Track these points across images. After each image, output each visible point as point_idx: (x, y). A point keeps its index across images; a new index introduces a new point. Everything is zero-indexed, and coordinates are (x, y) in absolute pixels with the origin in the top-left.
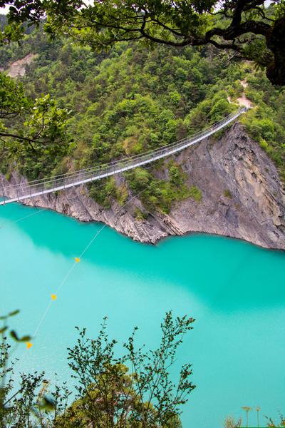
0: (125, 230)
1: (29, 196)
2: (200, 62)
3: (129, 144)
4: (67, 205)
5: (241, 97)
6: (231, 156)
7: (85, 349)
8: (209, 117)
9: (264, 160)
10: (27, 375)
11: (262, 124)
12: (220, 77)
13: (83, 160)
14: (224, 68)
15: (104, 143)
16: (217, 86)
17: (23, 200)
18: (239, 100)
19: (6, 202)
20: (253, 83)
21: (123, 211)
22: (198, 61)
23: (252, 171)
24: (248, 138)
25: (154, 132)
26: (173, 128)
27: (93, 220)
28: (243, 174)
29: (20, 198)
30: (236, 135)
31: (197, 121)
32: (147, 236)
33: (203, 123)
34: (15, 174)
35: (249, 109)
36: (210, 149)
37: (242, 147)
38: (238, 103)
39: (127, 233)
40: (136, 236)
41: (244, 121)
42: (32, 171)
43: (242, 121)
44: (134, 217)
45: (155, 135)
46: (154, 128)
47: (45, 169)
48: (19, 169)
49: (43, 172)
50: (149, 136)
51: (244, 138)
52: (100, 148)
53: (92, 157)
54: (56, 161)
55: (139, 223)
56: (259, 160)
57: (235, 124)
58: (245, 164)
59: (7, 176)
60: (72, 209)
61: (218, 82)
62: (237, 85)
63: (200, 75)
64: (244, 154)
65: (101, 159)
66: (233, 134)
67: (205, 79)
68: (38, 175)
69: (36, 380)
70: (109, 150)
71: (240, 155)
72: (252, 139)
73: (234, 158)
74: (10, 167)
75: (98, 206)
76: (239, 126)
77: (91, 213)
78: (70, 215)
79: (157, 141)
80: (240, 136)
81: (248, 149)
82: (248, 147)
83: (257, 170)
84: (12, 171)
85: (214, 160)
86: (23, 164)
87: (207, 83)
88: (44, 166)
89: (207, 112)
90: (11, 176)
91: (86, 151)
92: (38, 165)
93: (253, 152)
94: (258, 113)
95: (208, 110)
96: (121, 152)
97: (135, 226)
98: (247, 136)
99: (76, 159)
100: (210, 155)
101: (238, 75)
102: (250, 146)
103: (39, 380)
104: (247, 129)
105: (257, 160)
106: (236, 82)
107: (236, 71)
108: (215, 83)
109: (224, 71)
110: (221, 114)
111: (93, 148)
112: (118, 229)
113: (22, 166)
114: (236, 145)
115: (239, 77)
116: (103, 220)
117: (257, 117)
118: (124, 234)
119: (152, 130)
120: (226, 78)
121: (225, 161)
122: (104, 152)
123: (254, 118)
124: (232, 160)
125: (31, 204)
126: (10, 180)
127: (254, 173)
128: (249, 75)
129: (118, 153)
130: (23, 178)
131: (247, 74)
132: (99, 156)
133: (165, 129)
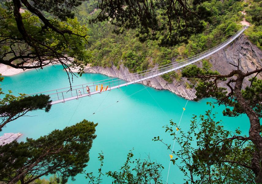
0: (180, 94)
2: (217, 3)
3: (181, 49)
4: (149, 81)
5: (243, 21)
6: (238, 54)
8: (225, 33)
9: (260, 55)
11: (258, 34)
12: (228, 10)
13: (157, 58)
14: (231, 6)
15: (168, 50)
16: (227, 16)
18: (242, 22)
20: (249, 12)
21: (179, 84)
22: (215, 3)
23: (251, 62)
24: (250, 43)
25: (194, 43)
26: (204, 40)
27: (163, 89)
28: (246, 63)
30: (242, 42)
31: (218, 35)
32: (193, 97)
33: (221, 36)
34: (122, 66)
35: (249, 27)
36: (226, 50)
37: (246, 48)
38: (241, 24)
39: (182, 95)
40: (187, 97)
41: (247, 33)
42: (131, 64)
43: (246, 34)
44: (185, 87)
45: (195, 45)
46: (194, 41)
47: (137, 64)
48: (124, 63)
49: (136, 65)
50: (192, 45)
51: (247, 43)
52: (166, 52)
53: (162, 57)
54: (143, 59)
55: (188, 90)
56: (257, 54)
57: (241, 36)
58: (247, 58)
59: (117, 67)
60: (152, 83)
61: (228, 14)
62: (240, 14)
63: (217, 10)
64: (247, 52)
65: (167, 58)
66: (240, 41)
67: (220, 12)
68: (133, 66)
70: (171, 53)
71: (244, 53)
72: (252, 43)
73: (241, 55)
74: (119, 63)
75: (165, 82)
76: (244, 37)
77: (162, 85)
78: (151, 86)
79: (196, 47)
80: (245, 42)
81: (250, 49)
82: (250, 48)
83: (254, 61)
84: (120, 65)
85: (227, 56)
86: (126, 61)
87: (221, 15)
88: (137, 62)
89: (224, 30)
90: (120, 67)
91: (159, 54)
92: (133, 61)
93: (253, 50)
94: (254, 29)
95: (223, 29)
96: (177, 54)
97: (186, 91)
98: (249, 42)
99: (153, 58)
100: (225, 54)
101: (239, 8)
102: (251, 47)
104: (249, 38)
105: (256, 55)
106: (239, 12)
107: (238, 6)
108: (225, 14)
109: (231, 7)
110: (232, 31)
111: (162, 52)
112: (177, 93)
113: (125, 62)
114: (242, 48)
115: (240, 10)
116: (168, 89)
117: (254, 31)
118: (180, 96)
119: (193, 42)
120: (233, 11)
121: (235, 57)
122: (168, 54)
123: (252, 32)
124: (239, 56)
126: (119, 69)
127: (253, 62)
128: (247, 8)
129: (176, 54)
130: (126, 68)
131: (245, 7)
132: (165, 56)
133: (200, 41)
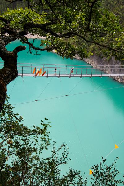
1: (119, 75)
7: (102, 169)
10: (73, 170)
17: (115, 76)
19: (103, 75)
29: (112, 75)
59: (107, 58)
69: (76, 174)
103: (77, 174)
125: (119, 80)
